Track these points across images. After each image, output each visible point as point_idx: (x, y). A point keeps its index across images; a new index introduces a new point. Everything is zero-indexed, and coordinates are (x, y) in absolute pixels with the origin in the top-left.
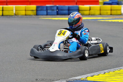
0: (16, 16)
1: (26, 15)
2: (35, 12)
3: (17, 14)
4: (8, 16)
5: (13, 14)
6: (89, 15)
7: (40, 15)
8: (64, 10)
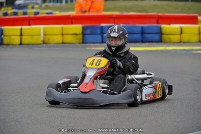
0: (44, 45)
1: (63, 43)
2: (81, 36)
3: (46, 41)
4: (31, 46)
5: (40, 42)
6: (180, 42)
7: (90, 43)
8: (134, 34)
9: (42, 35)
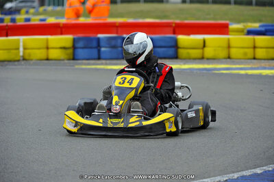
1: (47, 59)
3: (27, 58)
4: (6, 63)
6: (203, 58)
7: (83, 59)
9: (21, 49)
